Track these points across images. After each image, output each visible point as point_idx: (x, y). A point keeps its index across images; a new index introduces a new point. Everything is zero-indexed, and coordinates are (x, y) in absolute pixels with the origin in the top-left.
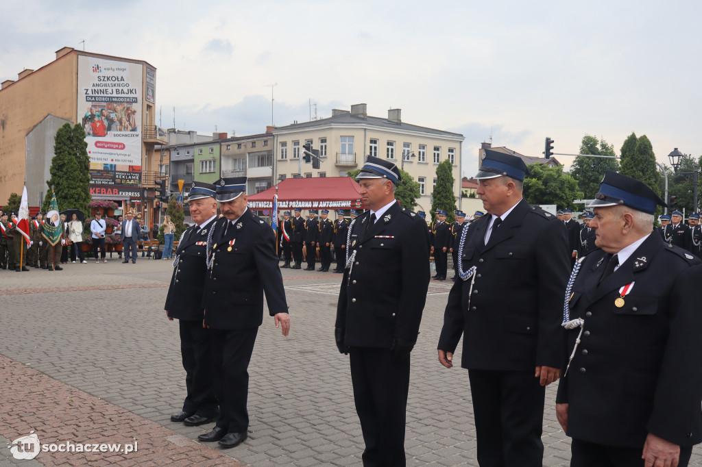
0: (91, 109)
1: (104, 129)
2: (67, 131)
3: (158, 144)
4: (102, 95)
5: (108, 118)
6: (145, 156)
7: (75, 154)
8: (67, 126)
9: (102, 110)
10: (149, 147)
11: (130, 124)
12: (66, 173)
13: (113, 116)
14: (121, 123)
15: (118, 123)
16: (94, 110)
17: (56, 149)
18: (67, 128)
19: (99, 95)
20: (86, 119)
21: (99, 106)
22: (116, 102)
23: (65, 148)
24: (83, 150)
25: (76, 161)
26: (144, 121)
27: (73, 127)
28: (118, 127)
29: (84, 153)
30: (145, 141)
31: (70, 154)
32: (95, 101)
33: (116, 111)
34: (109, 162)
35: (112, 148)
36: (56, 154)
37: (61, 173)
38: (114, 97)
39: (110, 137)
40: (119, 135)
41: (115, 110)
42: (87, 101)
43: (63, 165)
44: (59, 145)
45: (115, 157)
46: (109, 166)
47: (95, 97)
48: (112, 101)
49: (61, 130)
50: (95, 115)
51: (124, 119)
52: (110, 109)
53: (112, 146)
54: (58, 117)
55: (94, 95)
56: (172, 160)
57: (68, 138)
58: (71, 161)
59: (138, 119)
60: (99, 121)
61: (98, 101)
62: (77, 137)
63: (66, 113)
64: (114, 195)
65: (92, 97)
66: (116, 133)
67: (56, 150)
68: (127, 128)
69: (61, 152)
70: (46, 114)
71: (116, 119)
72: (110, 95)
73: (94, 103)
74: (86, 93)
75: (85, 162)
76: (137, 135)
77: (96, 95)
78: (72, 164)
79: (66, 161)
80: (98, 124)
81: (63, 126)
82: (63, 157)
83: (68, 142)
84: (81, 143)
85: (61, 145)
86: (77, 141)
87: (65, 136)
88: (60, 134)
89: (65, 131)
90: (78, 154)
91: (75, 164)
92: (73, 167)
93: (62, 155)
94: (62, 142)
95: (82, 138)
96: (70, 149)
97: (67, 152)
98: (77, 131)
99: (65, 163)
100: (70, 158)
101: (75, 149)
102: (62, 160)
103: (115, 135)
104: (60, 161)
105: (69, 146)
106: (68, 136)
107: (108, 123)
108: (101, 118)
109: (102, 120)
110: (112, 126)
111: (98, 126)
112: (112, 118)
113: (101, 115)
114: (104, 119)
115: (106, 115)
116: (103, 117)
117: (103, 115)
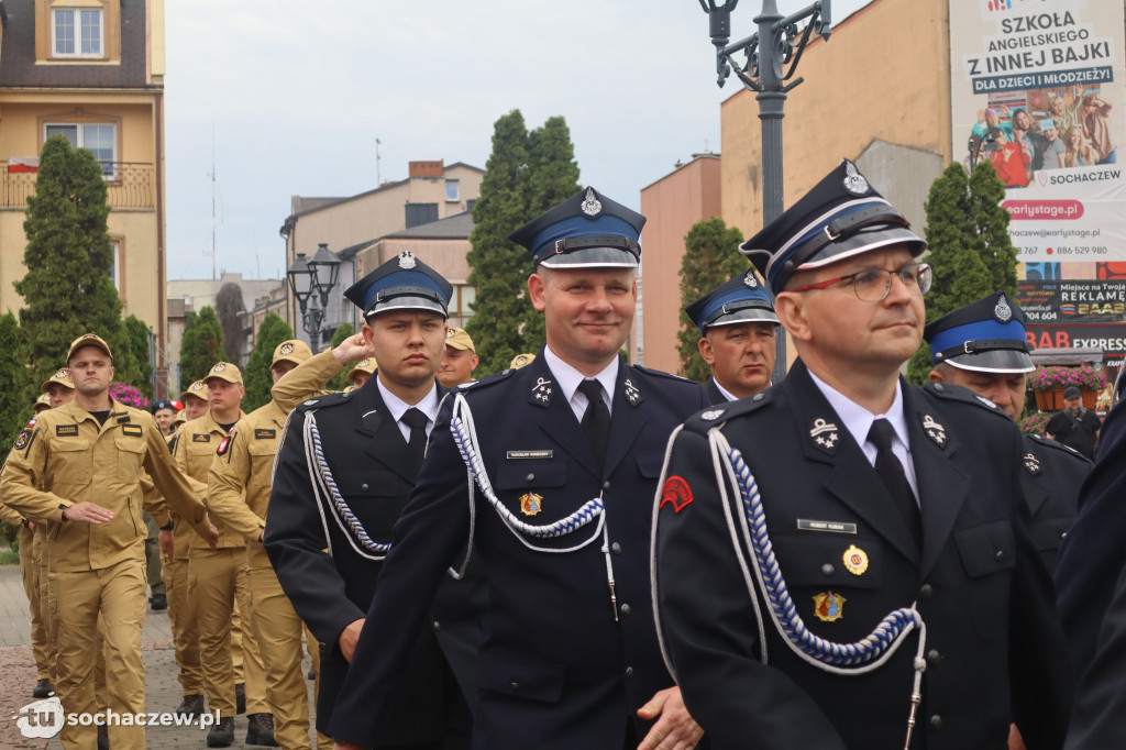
0: (987, 114)
1: (1025, 165)
2: (956, 185)
4: (1016, 70)
5: (1033, 134)
7: (980, 246)
8: (955, 170)
9: (1016, 113)
11: (1095, 144)
12: (957, 299)
13: (1046, 125)
14: (1069, 144)
15: (1060, 144)
16: (996, 115)
18: (956, 176)
19: (1009, 72)
20: (976, 143)
21: (1009, 104)
22: (1053, 86)
23: (952, 229)
24: (1000, 233)
25: (982, 264)
27: (969, 172)
28: (1063, 156)
29: (1003, 241)
31: (965, 246)
32: (998, 90)
33: (1054, 113)
34: (1042, 258)
35: (1048, 217)
37: (944, 299)
38: (1048, 74)
39: (1041, 187)
40: (1065, 179)
41: (1052, 110)
42: (976, 92)
43: (950, 277)
44: (937, 224)
45: (1055, 242)
46: (1041, 269)
47: (996, 79)
48: (1044, 86)
49: (939, 184)
50: (998, 130)
51: (1077, 132)
52: (1038, 108)
53: (1048, 210)
54: (900, 145)
55: (994, 74)
57: (959, 203)
58: (969, 263)
59: (1116, 128)
60: (1009, 146)
61: (1007, 89)
62: (984, 199)
63: (920, 133)
64: (1058, 350)
65: (988, 80)
66: (1057, 172)
69: (942, 243)
70: (866, 141)
71: (1055, 133)
72: (1036, 69)
73: (995, 97)
74: (973, 72)
75: (1006, 265)
76: (1116, 175)
77: (1001, 72)
78: (973, 272)
79: (956, 267)
80: (1008, 154)
81: (945, 173)
82: (950, 254)
83: (960, 215)
84: (992, 214)
85: (944, 223)
86: (983, 209)
87: (950, 199)
88: (937, 196)
89: (950, 186)
90: (987, 244)
91: (981, 270)
92: (977, 281)
93: (946, 251)
94: (943, 216)
95: (995, 198)
96: (966, 234)
97: (957, 242)
98: (982, 181)
99: (954, 272)
100: (965, 257)
101: (979, 232)
102: (946, 263)
103: (1054, 181)
104: (941, 267)
105: (963, 224)
106: (958, 199)
107: (1035, 148)
108: (1016, 136)
109: (1016, 140)
110: (1045, 154)
111: (1007, 159)
112: (1046, 131)
113: (1014, 127)
114: (1024, 138)
115: (1027, 127)
116: (1021, 132)
117: (1020, 127)
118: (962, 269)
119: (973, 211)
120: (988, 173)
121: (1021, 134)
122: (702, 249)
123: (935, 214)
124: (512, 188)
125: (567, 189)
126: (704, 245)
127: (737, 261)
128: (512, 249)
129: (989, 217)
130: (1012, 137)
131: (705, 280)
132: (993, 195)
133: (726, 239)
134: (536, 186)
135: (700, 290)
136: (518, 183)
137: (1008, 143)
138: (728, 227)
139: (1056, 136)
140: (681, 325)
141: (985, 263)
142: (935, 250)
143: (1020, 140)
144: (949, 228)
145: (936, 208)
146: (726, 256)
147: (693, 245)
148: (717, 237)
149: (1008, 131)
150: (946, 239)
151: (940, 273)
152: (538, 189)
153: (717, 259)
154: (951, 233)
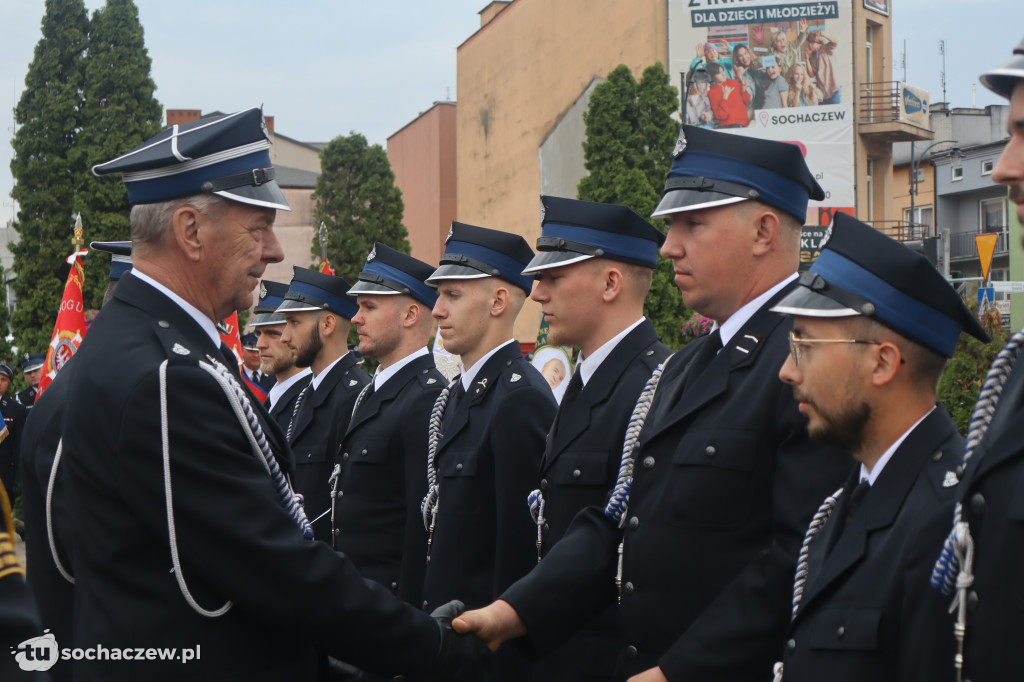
0: (707, 48)
1: (746, 103)
2: (622, 92)
3: (902, 136)
5: (754, 71)
6: (866, 178)
7: (647, 165)
8: (622, 74)
9: (737, 49)
10: (875, 147)
11: (819, 84)
13: (768, 62)
14: (792, 82)
15: (783, 83)
16: (715, 49)
17: (590, 151)
18: (622, 81)
19: (730, 5)
20: (693, 76)
22: (775, 21)
23: (615, 145)
25: (648, 186)
26: (861, 71)
27: (638, 76)
28: (785, 95)
30: (865, 130)
31: (630, 164)
32: (718, 23)
33: (776, 49)
36: (589, 167)
38: (771, 8)
39: (760, 125)
40: (787, 119)
41: (774, 47)
42: (695, 25)
44: (597, 138)
47: (717, 12)
49: (602, 90)
50: (717, 66)
51: (801, 70)
52: (760, 44)
55: (714, 6)
56: (942, 191)
57: (624, 114)
59: (841, 67)
60: (728, 83)
61: (727, 23)
62: (653, 107)
65: (707, 12)
66: (778, 112)
67: (588, 156)
68: (811, 96)
69: (602, 161)
71: (777, 70)
72: (758, 3)
73: (715, 31)
74: (691, 4)
76: (840, 116)
77: (721, 5)
78: (637, 195)
79: (618, 189)
80: (728, 91)
81: (610, 77)
82: (611, 174)
83: (625, 128)
84: (662, 127)
85: (605, 137)
86: (653, 120)
87: (613, 108)
88: (598, 105)
89: (614, 93)
90: (656, 162)
91: (647, 194)
92: (641, 207)
93: (607, 171)
94: (603, 128)
95: (665, 108)
96: (632, 150)
97: (620, 159)
98: (652, 87)
99: (615, 196)
100: (629, 177)
101: (647, 148)
102: (608, 184)
103: (775, 120)
104: (602, 190)
105: (629, 139)
106: (623, 108)
107: (756, 86)
108: (736, 72)
109: (737, 77)
110: (766, 92)
111: (726, 97)
112: (768, 68)
113: (734, 63)
114: (744, 75)
115: (748, 63)
116: (741, 68)
117: (741, 64)
118: (624, 192)
119: (641, 124)
120: (659, 78)
121: (742, 70)
122: (340, 169)
123: (595, 126)
124: (63, 80)
125: (130, 82)
126: (342, 164)
127: (378, 186)
128: (64, 156)
129: (658, 130)
130: (732, 73)
131: (341, 207)
132: (664, 104)
133: (367, 158)
134: (92, 77)
135: (337, 217)
136: (71, 75)
137: (727, 80)
138: (371, 143)
139: (778, 74)
140: (313, 258)
141: (651, 184)
142: (595, 169)
143: (741, 77)
144: (613, 142)
145: (597, 118)
146: (365, 178)
147: (329, 165)
148: (357, 156)
149: (728, 67)
150: (608, 155)
151: (599, 196)
152: (93, 80)
153: (356, 182)
154: (615, 148)
